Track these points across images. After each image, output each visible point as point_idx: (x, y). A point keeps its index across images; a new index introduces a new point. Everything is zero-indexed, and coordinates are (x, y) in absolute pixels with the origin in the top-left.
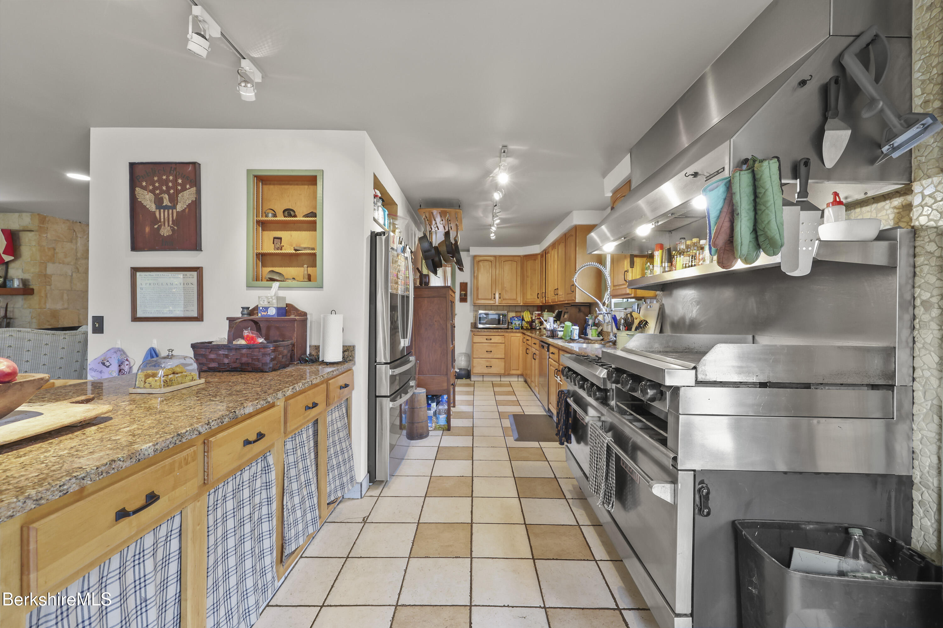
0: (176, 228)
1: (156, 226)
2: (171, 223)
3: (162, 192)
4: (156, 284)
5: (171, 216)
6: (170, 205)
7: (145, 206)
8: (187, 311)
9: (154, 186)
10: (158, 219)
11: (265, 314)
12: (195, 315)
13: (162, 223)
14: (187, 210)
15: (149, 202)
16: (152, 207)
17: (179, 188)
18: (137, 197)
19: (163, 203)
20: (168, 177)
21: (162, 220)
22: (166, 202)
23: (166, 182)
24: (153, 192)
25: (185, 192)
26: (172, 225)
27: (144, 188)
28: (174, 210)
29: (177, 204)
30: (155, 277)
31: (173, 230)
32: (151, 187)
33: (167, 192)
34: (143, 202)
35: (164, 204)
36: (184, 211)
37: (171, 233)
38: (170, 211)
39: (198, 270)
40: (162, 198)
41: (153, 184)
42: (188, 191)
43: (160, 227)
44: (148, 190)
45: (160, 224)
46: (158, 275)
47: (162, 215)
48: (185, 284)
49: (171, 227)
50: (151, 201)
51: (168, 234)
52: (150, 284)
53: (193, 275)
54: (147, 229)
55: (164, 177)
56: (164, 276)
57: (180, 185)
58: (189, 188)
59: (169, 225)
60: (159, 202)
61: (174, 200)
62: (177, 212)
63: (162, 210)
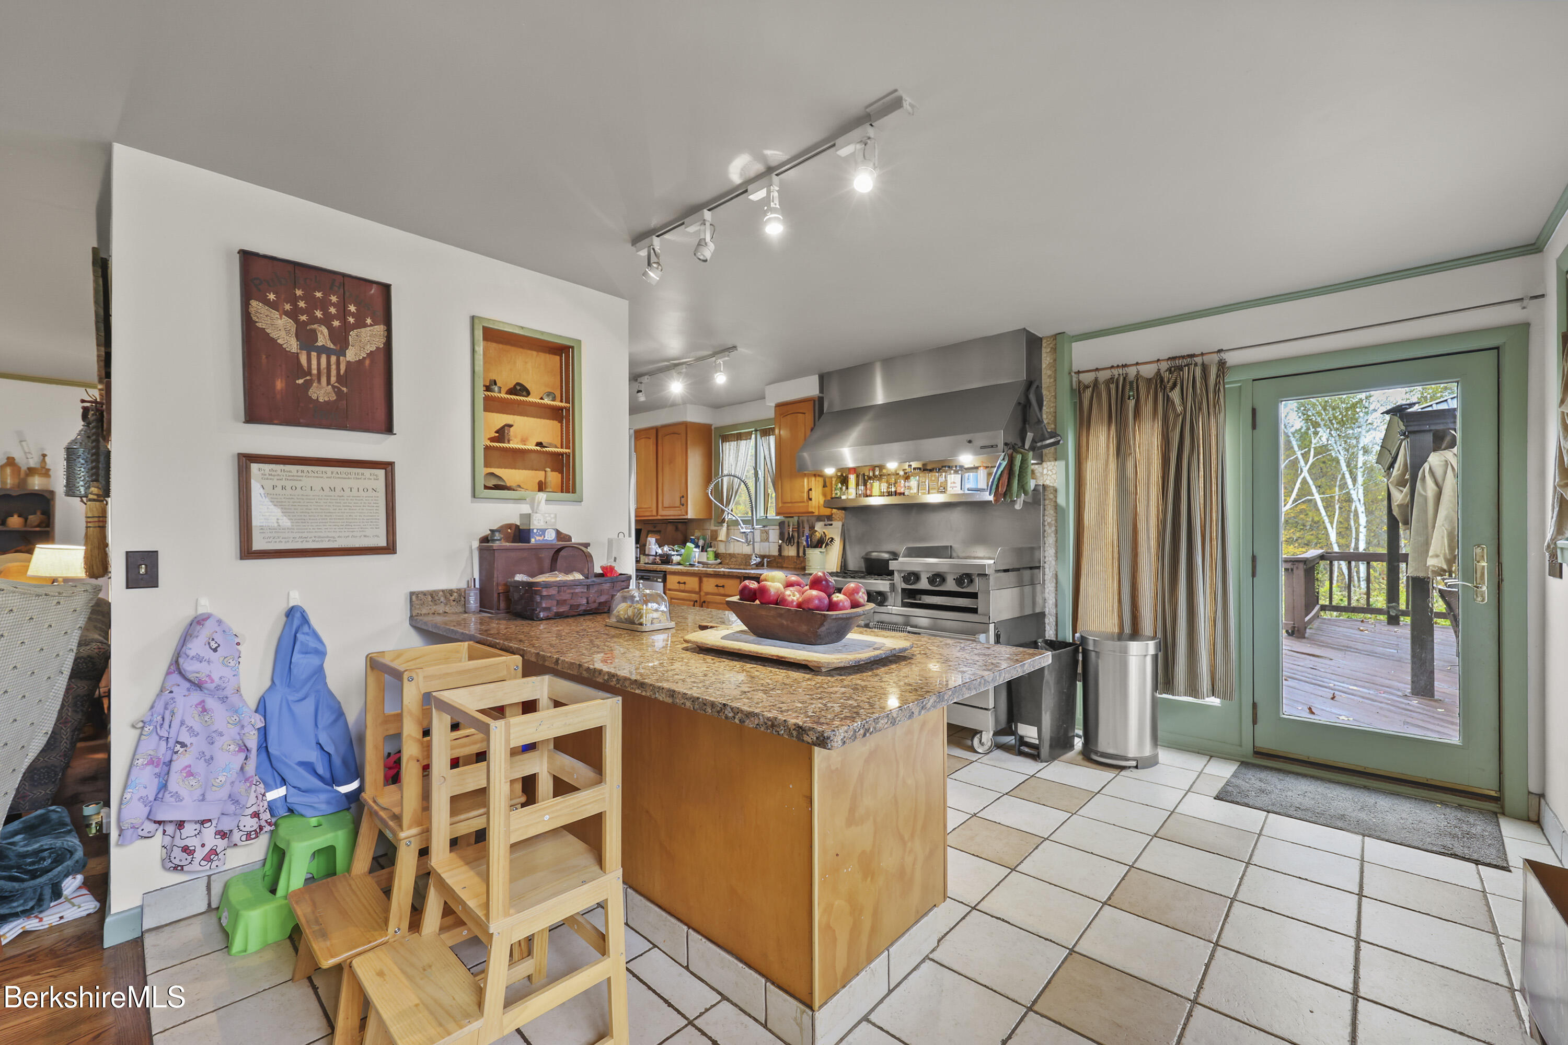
0: (345, 389)
1: (300, 381)
2: (333, 379)
3: (314, 320)
4: (299, 489)
5: (334, 367)
6: (332, 346)
7: (274, 341)
8: (365, 536)
9: (295, 305)
10: (306, 369)
11: (541, 538)
12: (382, 542)
13: (315, 378)
14: (367, 362)
15: (283, 333)
16: (292, 345)
17: (351, 320)
18: (254, 318)
19: (317, 341)
20: (326, 295)
21: (315, 372)
22: (323, 338)
23: (324, 304)
24: (293, 315)
25: (363, 330)
26: (336, 384)
27: (273, 306)
28: (341, 358)
29: (347, 348)
30: (295, 474)
31: (338, 392)
32: (288, 307)
33: (326, 321)
34: (268, 331)
35: (320, 344)
36: (360, 362)
37: (333, 397)
38: (333, 359)
39: (388, 467)
40: (314, 332)
41: (294, 300)
42: (369, 328)
43: (308, 384)
44: (281, 311)
45: (308, 378)
46: (302, 471)
47: (314, 362)
48: (361, 490)
49: (333, 387)
50: (288, 332)
51: (327, 399)
52: (283, 488)
53: (377, 476)
54: (279, 385)
55: (319, 294)
56: (316, 475)
57: (353, 315)
58: (371, 325)
59: (328, 383)
60: (306, 338)
61: (341, 339)
62: (348, 363)
63: (314, 354)
